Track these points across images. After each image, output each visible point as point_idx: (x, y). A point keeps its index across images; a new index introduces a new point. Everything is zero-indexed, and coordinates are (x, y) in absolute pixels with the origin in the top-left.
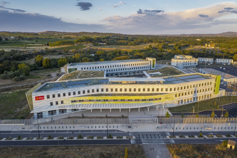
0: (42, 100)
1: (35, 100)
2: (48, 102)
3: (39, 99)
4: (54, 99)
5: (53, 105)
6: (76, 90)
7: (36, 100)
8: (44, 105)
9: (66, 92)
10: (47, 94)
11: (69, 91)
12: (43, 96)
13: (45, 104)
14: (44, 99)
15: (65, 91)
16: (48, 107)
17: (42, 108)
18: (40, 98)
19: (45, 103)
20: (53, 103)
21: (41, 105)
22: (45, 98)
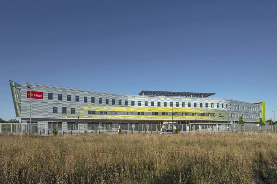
0: (39, 99)
1: (26, 96)
2: (49, 105)
3: (33, 97)
4: (60, 102)
5: (58, 112)
6: (96, 96)
7: (28, 97)
8: (42, 110)
9: (80, 95)
10: (48, 91)
11: (86, 94)
12: (42, 94)
13: (44, 108)
14: (42, 98)
15: (79, 93)
16: (49, 115)
17: (37, 114)
18: (35, 95)
19: (44, 105)
20: (58, 110)
21: (37, 107)
22: (46, 96)
